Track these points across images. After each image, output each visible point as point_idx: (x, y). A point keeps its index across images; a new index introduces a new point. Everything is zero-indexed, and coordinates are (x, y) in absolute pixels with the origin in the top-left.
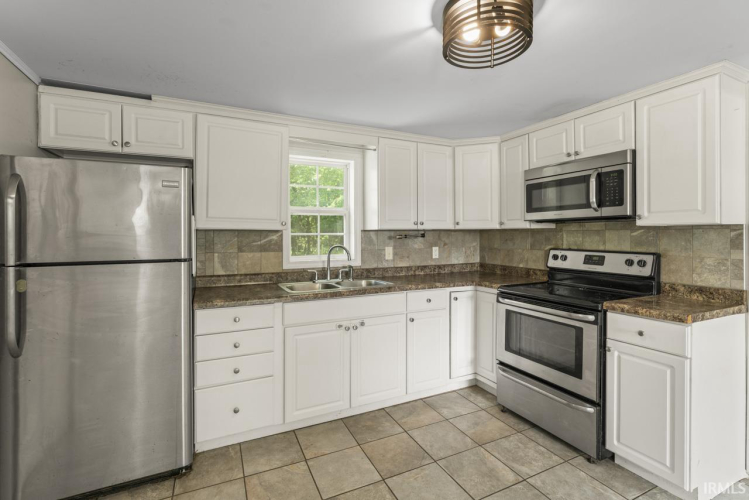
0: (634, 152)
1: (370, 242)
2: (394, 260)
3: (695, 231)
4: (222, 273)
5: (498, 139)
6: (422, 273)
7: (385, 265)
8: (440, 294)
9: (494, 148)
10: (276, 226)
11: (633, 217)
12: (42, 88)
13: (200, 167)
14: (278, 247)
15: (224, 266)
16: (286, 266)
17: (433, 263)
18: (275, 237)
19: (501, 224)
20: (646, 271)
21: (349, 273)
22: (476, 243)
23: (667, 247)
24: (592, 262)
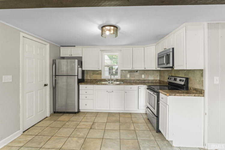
0: (173, 49)
1: (123, 73)
2: (130, 78)
3: (195, 71)
4: (89, 79)
5: (155, 44)
6: (138, 82)
7: (127, 79)
11: (172, 67)
12: (61, 47)
13: (83, 58)
14: (101, 74)
15: (90, 77)
16: (102, 78)
17: (142, 79)
18: (100, 72)
19: (156, 68)
22: (158, 74)
23: (190, 76)
24: (175, 80)
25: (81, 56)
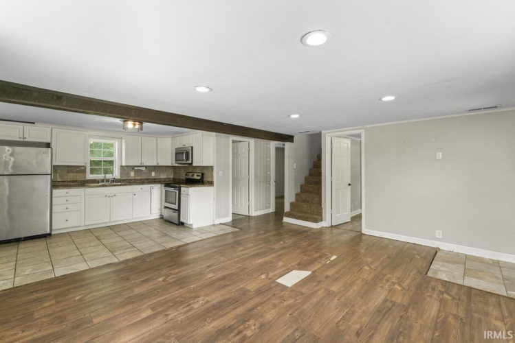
0: (192, 147)
1: (124, 170)
2: (136, 177)
3: (208, 167)
4: (60, 180)
5: (172, 136)
6: (147, 181)
7: (131, 178)
8: (147, 187)
9: (170, 139)
10: (84, 165)
11: (191, 164)
13: (53, 146)
14: (84, 171)
15: (61, 178)
16: (87, 178)
18: (83, 168)
19: (172, 164)
20: (199, 178)
21: (114, 180)
22: (172, 171)
23: (205, 171)
24: (193, 175)
25: (49, 141)
